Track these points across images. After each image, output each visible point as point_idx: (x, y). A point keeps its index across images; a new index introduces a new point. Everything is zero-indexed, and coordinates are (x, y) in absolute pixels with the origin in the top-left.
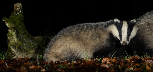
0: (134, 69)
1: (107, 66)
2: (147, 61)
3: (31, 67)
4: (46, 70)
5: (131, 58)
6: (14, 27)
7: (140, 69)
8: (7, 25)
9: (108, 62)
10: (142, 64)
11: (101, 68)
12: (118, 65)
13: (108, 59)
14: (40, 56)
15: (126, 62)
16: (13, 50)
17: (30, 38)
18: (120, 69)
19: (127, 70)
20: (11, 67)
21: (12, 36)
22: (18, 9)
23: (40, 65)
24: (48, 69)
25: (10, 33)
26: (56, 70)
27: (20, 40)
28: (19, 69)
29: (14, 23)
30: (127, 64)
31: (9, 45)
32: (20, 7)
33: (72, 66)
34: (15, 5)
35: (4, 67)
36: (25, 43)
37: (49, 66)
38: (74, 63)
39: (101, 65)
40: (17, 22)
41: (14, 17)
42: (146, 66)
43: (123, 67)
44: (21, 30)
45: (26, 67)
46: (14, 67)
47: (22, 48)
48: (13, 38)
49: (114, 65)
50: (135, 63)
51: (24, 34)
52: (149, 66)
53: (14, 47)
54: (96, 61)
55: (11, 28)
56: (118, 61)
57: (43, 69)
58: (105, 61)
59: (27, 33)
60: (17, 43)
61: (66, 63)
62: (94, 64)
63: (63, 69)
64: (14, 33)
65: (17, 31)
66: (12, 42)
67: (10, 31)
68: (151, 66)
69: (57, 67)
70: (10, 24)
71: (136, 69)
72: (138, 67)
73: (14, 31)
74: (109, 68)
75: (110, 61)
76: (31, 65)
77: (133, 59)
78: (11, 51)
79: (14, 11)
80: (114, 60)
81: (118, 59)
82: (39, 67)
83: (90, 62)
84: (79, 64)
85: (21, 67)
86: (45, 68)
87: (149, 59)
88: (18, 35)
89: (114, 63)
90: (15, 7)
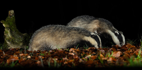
0: (92, 56)
1: (73, 54)
2: (101, 51)
3: (20, 55)
4: (31, 57)
5: (89, 48)
6: (8, 27)
7: (95, 56)
8: (4, 26)
9: (74, 51)
10: (97, 53)
11: (69, 55)
12: (81, 53)
13: (74, 49)
14: (27, 47)
15: (86, 52)
16: (8, 43)
17: (20, 35)
18: (82, 56)
19: (87, 57)
20: (7, 55)
21: (7, 33)
22: (11, 14)
23: (27, 53)
24: (33, 56)
25: (6, 31)
26: (38, 57)
27: (13, 36)
28: (13, 56)
29: (9, 24)
30: (87, 53)
31: (5, 39)
32: (13, 13)
33: (49, 54)
34: (9, 11)
35: (2, 54)
36: (16, 38)
37: (33, 54)
38: (50, 52)
39: (69, 54)
40: (11, 23)
41: (9, 20)
42: (100, 54)
43: (84, 55)
44: (14, 29)
45: (17, 55)
46: (9, 55)
47: (14, 41)
48: (8, 35)
49: (78, 53)
50: (92, 52)
51: (16, 32)
52: (102, 54)
53: (9, 41)
54: (65, 50)
55: (7, 28)
56: (81, 50)
57: (29, 56)
58: (72, 50)
59: (18, 31)
60: (11, 38)
61: (45, 52)
62: (64, 52)
63: (43, 56)
64: (9, 31)
65: (10, 29)
66: (7, 37)
67: (6, 30)
68: (103, 54)
69: (39, 55)
70: (6, 25)
71: (93, 56)
72: (94, 55)
73: (9, 30)
74: (74, 56)
75: (75, 51)
76: (21, 53)
77: (91, 49)
78: (7, 43)
79: (9, 16)
80: (78, 50)
81: (81, 49)
82: (26, 54)
83: (61, 51)
84: (53, 53)
85: (13, 55)
86: (30, 55)
87: (102, 49)
88: (11, 32)
89: (78, 52)
90: (9, 13)
